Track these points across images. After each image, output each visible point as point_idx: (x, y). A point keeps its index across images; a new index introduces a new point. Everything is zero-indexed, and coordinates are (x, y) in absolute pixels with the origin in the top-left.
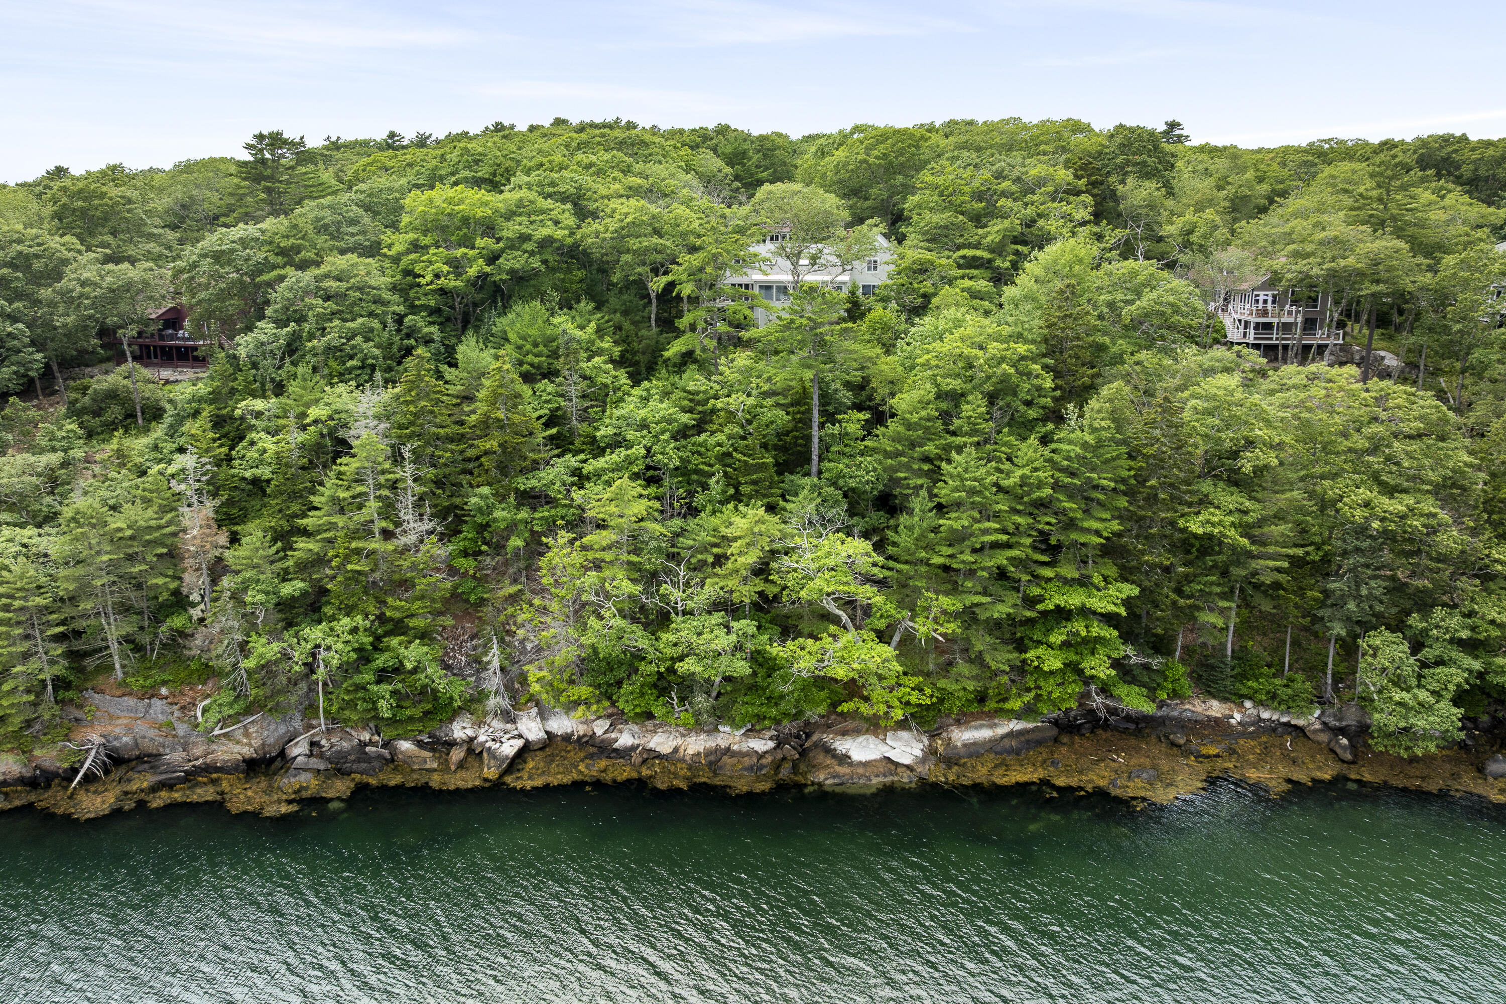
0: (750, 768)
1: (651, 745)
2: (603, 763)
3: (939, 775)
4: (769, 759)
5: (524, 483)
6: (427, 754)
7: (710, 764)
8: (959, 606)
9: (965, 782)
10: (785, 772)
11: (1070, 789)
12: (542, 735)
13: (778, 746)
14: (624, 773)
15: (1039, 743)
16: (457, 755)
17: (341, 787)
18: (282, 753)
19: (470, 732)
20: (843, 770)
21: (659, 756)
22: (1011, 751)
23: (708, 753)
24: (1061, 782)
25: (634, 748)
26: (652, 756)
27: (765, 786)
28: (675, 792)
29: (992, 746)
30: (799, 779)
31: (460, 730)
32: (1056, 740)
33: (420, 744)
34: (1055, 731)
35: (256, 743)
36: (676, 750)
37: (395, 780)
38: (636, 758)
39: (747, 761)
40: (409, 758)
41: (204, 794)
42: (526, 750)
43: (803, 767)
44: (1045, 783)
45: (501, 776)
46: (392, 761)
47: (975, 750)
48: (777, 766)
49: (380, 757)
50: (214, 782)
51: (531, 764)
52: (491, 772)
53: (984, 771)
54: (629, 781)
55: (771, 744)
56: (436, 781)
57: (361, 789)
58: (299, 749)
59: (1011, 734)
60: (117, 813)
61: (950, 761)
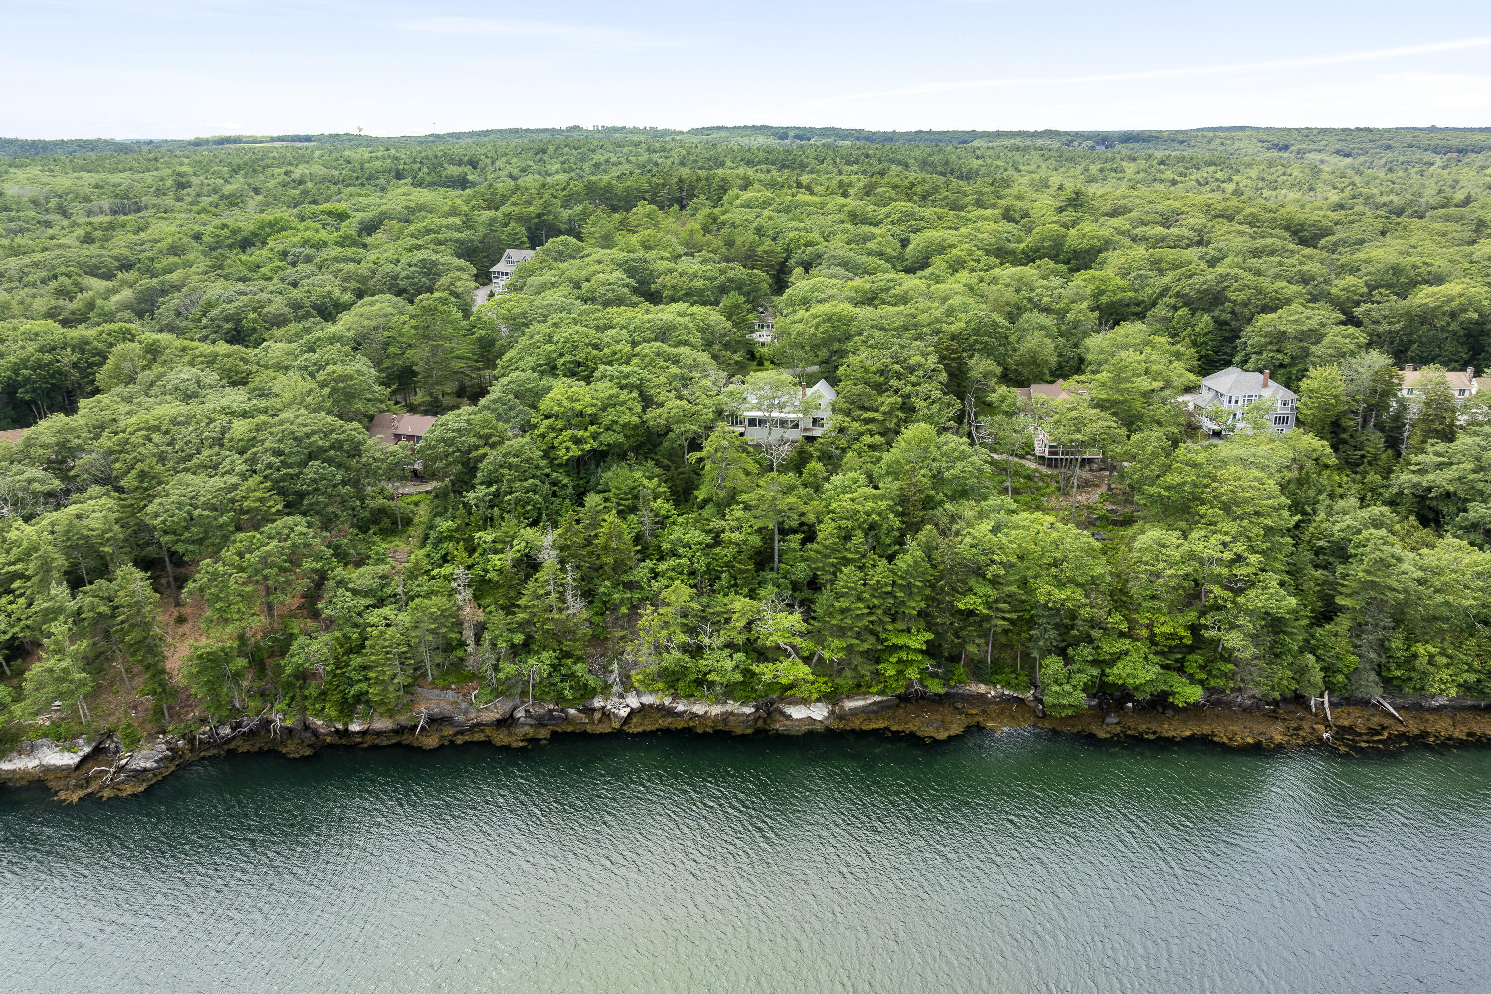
0: (743, 722)
1: (694, 710)
2: (670, 720)
3: (835, 725)
4: (752, 717)
5: (626, 578)
6: (583, 715)
7: (723, 720)
8: (845, 645)
9: (848, 728)
10: (760, 724)
11: (898, 732)
12: (639, 705)
13: (757, 710)
14: (681, 725)
15: (888, 707)
16: (597, 715)
17: (544, 733)
18: (512, 716)
19: (602, 704)
20: (788, 723)
21: (698, 716)
22: (873, 712)
23: (722, 714)
24: (894, 728)
25: (685, 712)
26: (694, 716)
27: (750, 731)
28: (705, 734)
29: (864, 710)
30: (767, 727)
31: (598, 703)
32: (897, 706)
33: (579, 710)
34: (897, 701)
35: (501, 712)
36: (706, 713)
37: (570, 729)
38: (686, 717)
39: (741, 718)
40: (574, 717)
41: (478, 737)
42: (632, 712)
43: (769, 721)
44: (887, 729)
45: (622, 725)
46: (566, 719)
47: (855, 712)
48: (756, 720)
49: (560, 717)
50: (482, 731)
51: (635, 720)
52: (616, 725)
53: (858, 722)
54: (684, 728)
55: (753, 710)
56: (589, 728)
57: (554, 733)
58: (520, 714)
59: (874, 703)
60: (442, 747)
61: (841, 717)
